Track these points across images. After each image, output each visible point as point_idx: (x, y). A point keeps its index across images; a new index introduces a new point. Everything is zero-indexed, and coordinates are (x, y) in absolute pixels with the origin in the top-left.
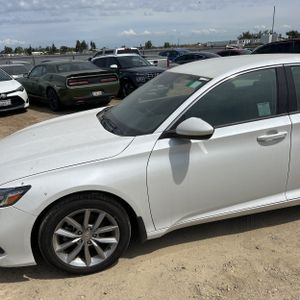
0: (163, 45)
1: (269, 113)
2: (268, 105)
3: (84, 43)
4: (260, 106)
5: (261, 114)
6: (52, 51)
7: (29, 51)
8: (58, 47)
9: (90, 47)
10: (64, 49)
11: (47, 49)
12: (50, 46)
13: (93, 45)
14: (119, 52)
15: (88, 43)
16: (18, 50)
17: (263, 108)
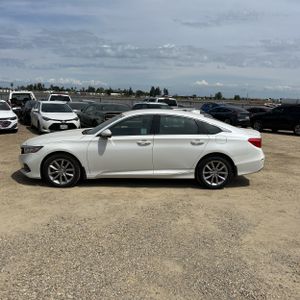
0: (233, 97)
2: (146, 130)
3: (158, 90)
4: (142, 130)
6: (129, 93)
8: (134, 91)
9: (163, 93)
10: (140, 93)
11: (124, 91)
12: (128, 89)
13: (166, 92)
15: (162, 90)
16: (100, 90)
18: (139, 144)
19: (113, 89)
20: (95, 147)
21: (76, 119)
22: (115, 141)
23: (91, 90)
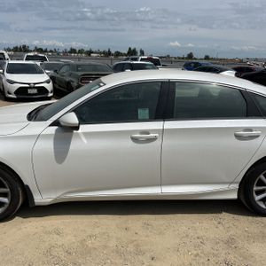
0: (203, 57)
1: (147, 117)
2: (147, 111)
3: (134, 50)
4: (140, 111)
5: (139, 117)
6: (108, 54)
7: (89, 53)
10: (118, 54)
11: (104, 53)
14: (142, 60)
15: (138, 50)
16: (81, 51)
17: (143, 112)
18: (135, 140)
19: (94, 50)
20: (48, 146)
21: (48, 82)
22: (87, 134)
23: (73, 51)
